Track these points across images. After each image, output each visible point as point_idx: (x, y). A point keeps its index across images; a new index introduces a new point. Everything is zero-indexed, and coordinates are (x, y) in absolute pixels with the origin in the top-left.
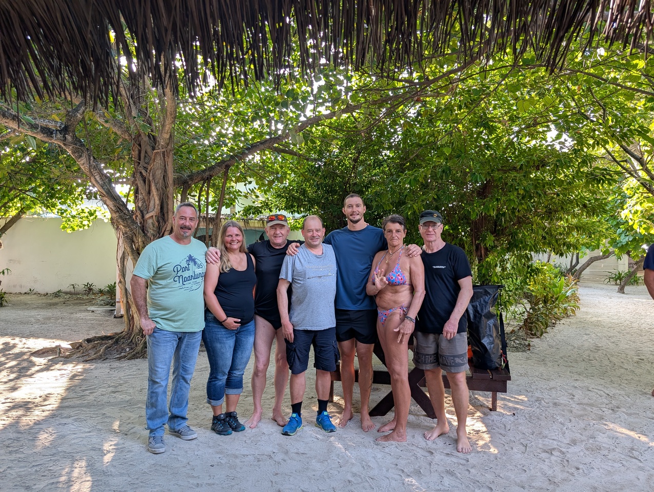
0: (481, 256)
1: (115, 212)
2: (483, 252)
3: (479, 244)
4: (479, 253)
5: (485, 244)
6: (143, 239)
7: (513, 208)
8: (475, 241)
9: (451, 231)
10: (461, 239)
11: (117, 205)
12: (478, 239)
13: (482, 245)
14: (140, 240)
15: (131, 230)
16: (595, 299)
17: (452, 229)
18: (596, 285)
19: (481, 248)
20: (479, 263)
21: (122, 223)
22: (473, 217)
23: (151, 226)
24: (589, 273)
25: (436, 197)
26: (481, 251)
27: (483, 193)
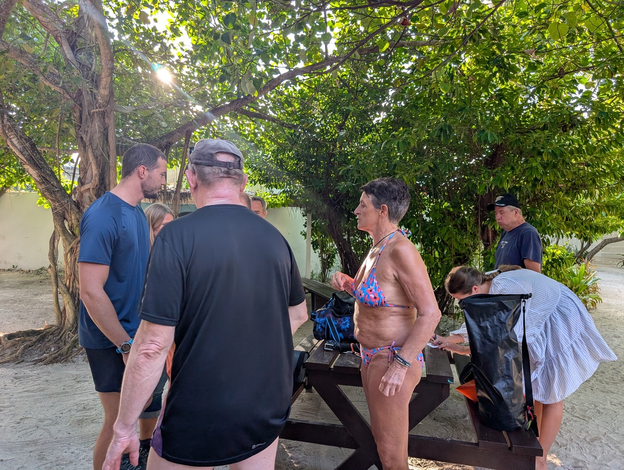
0: (488, 241)
1: (41, 184)
2: (490, 235)
3: (486, 226)
4: (485, 237)
5: (494, 227)
6: (78, 216)
7: (536, 179)
8: (481, 222)
9: (451, 210)
10: (463, 219)
11: (43, 174)
12: (485, 220)
13: (490, 227)
14: (73, 217)
15: (62, 205)
16: (613, 286)
17: (452, 207)
18: (609, 269)
19: (488, 230)
20: (485, 249)
21: (49, 197)
22: (480, 190)
23: (88, 201)
24: (600, 256)
25: (432, 166)
26: (488, 234)
27: (492, 162)
